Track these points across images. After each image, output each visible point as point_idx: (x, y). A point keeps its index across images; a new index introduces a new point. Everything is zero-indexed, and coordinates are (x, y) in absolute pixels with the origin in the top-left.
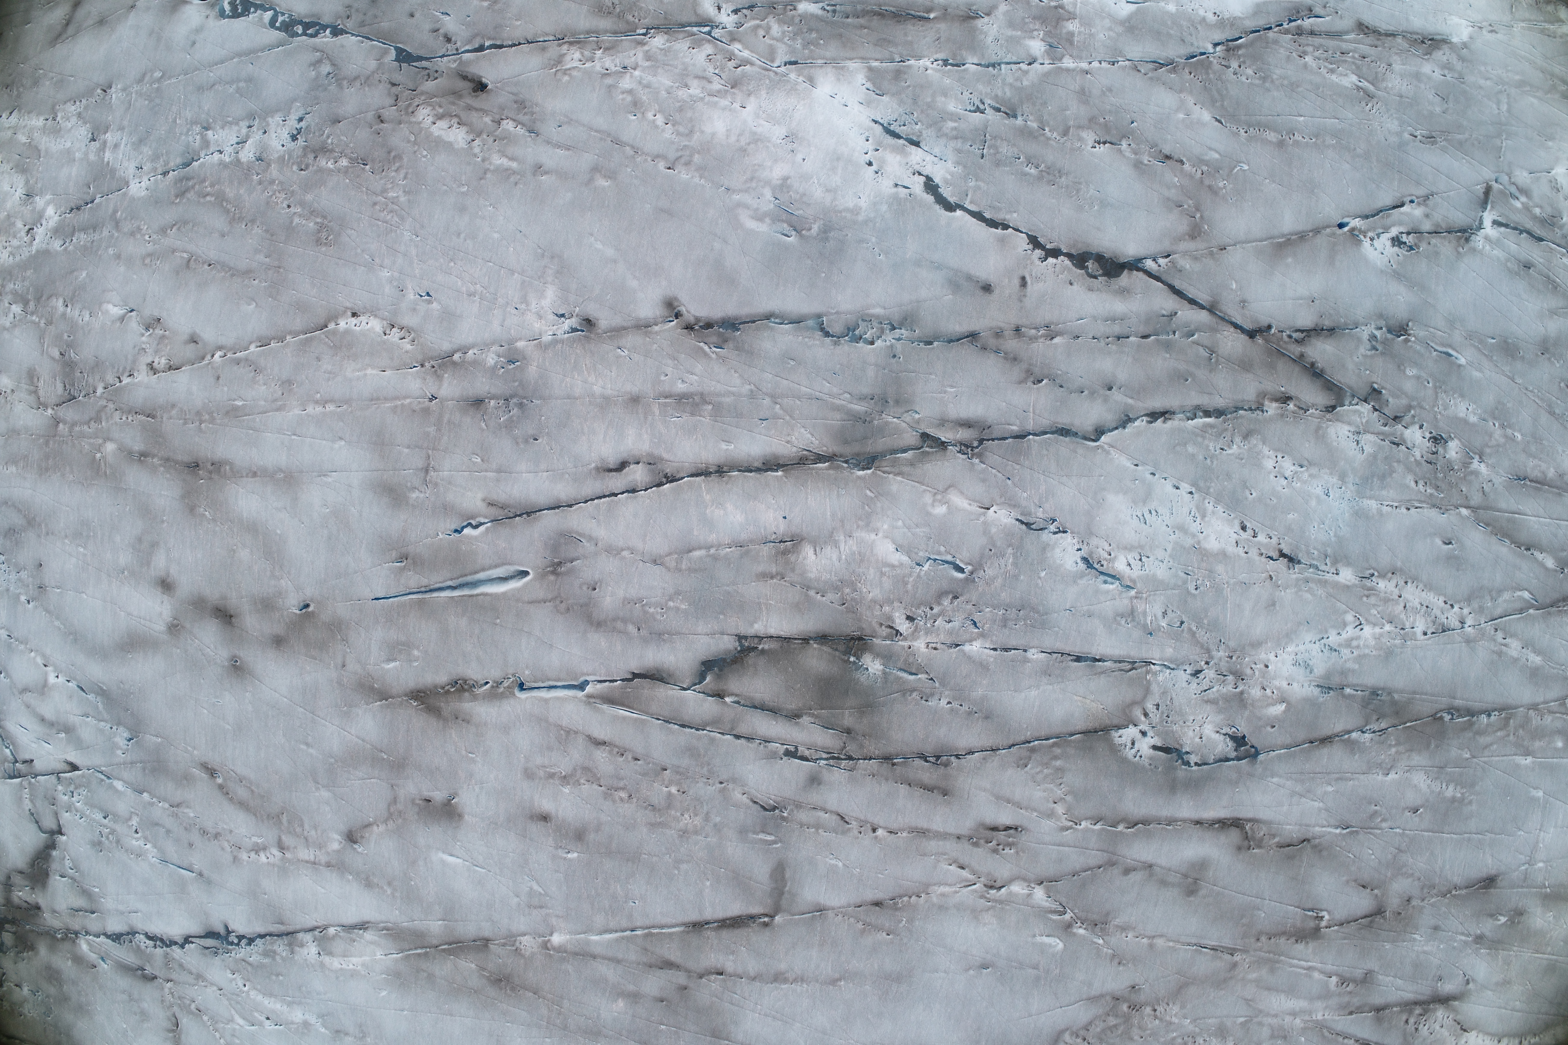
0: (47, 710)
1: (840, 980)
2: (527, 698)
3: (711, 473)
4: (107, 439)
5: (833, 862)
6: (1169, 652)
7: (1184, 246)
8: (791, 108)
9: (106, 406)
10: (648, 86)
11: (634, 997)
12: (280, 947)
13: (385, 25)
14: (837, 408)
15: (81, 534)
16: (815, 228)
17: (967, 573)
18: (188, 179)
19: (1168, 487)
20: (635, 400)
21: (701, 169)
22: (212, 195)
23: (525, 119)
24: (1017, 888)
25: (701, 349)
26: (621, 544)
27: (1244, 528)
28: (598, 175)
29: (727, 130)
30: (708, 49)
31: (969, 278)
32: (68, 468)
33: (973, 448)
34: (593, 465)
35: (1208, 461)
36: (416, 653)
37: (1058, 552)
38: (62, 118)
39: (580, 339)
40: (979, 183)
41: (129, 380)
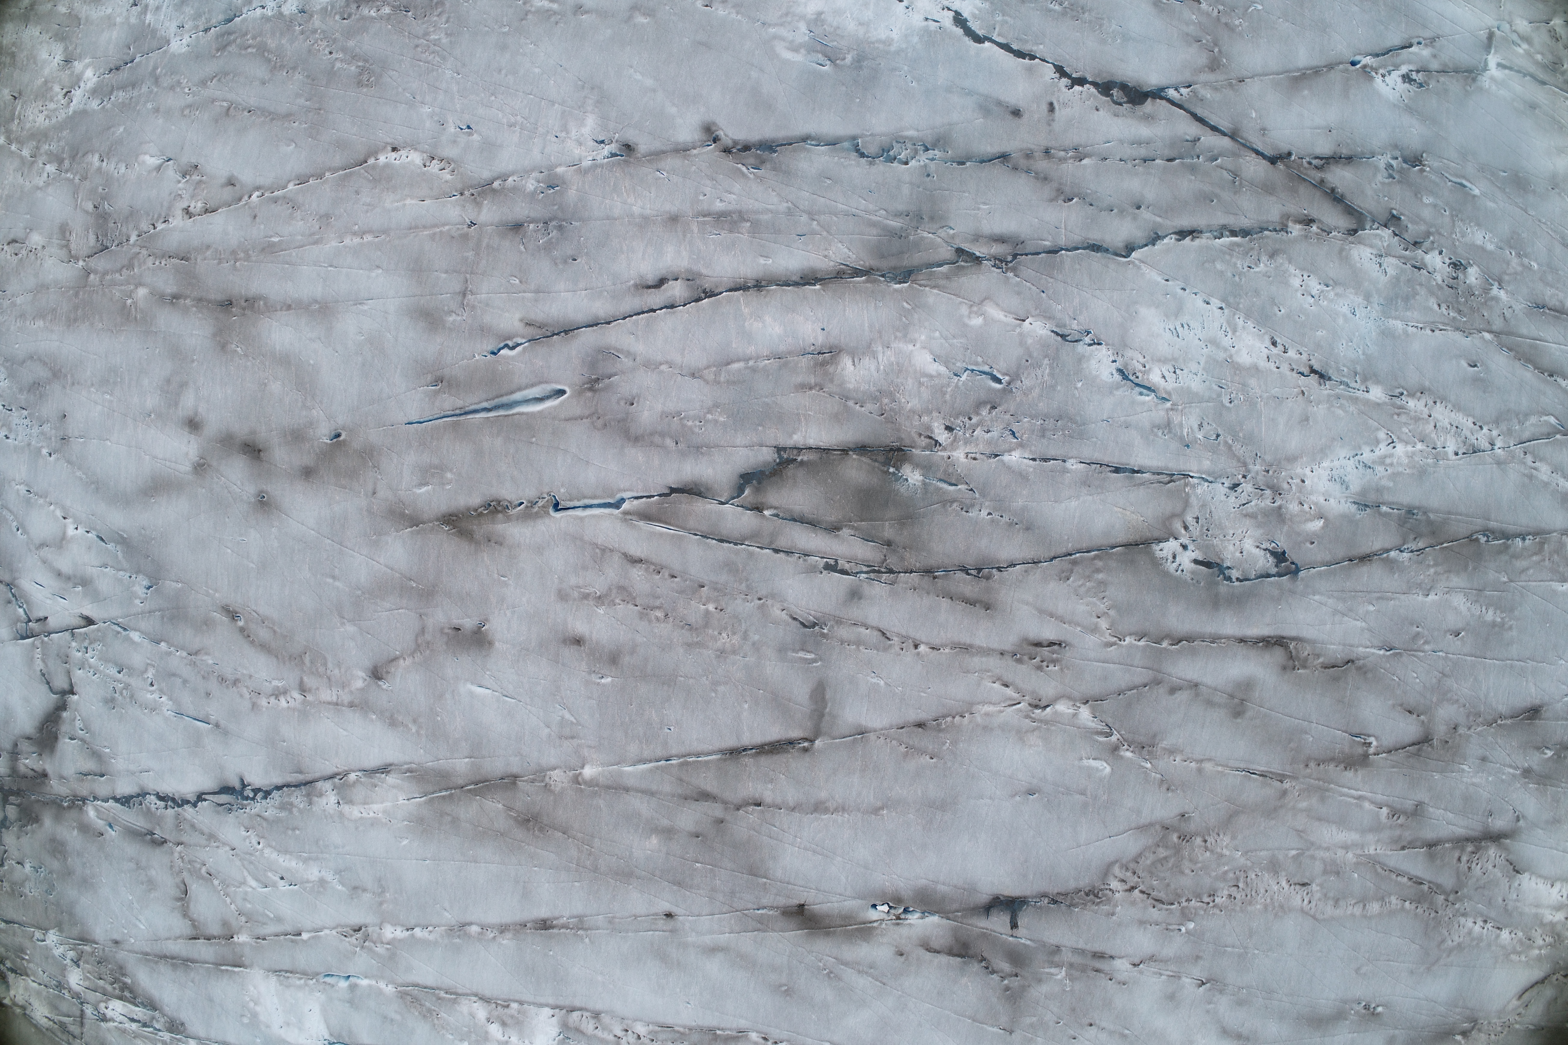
0: (64, 564)
1: (882, 808)
2: (562, 517)
3: (749, 287)
4: (139, 285)
5: (875, 680)
6: (1207, 464)
7: (1206, 77)
11: (668, 833)
12: (297, 798)
14: (874, 224)
15: (108, 381)
16: (849, 58)
17: (1005, 384)
18: (230, 34)
19: (1199, 302)
20: (674, 219)
21: (738, 6)
22: (254, 47)
24: (1063, 707)
25: (739, 169)
26: (659, 358)
27: (1274, 344)
28: (637, 13)
31: (999, 103)
32: (97, 317)
34: (632, 282)
35: (1237, 278)
36: (449, 475)
37: (1093, 364)
39: (619, 163)
40: (1006, 18)
41: (164, 225)
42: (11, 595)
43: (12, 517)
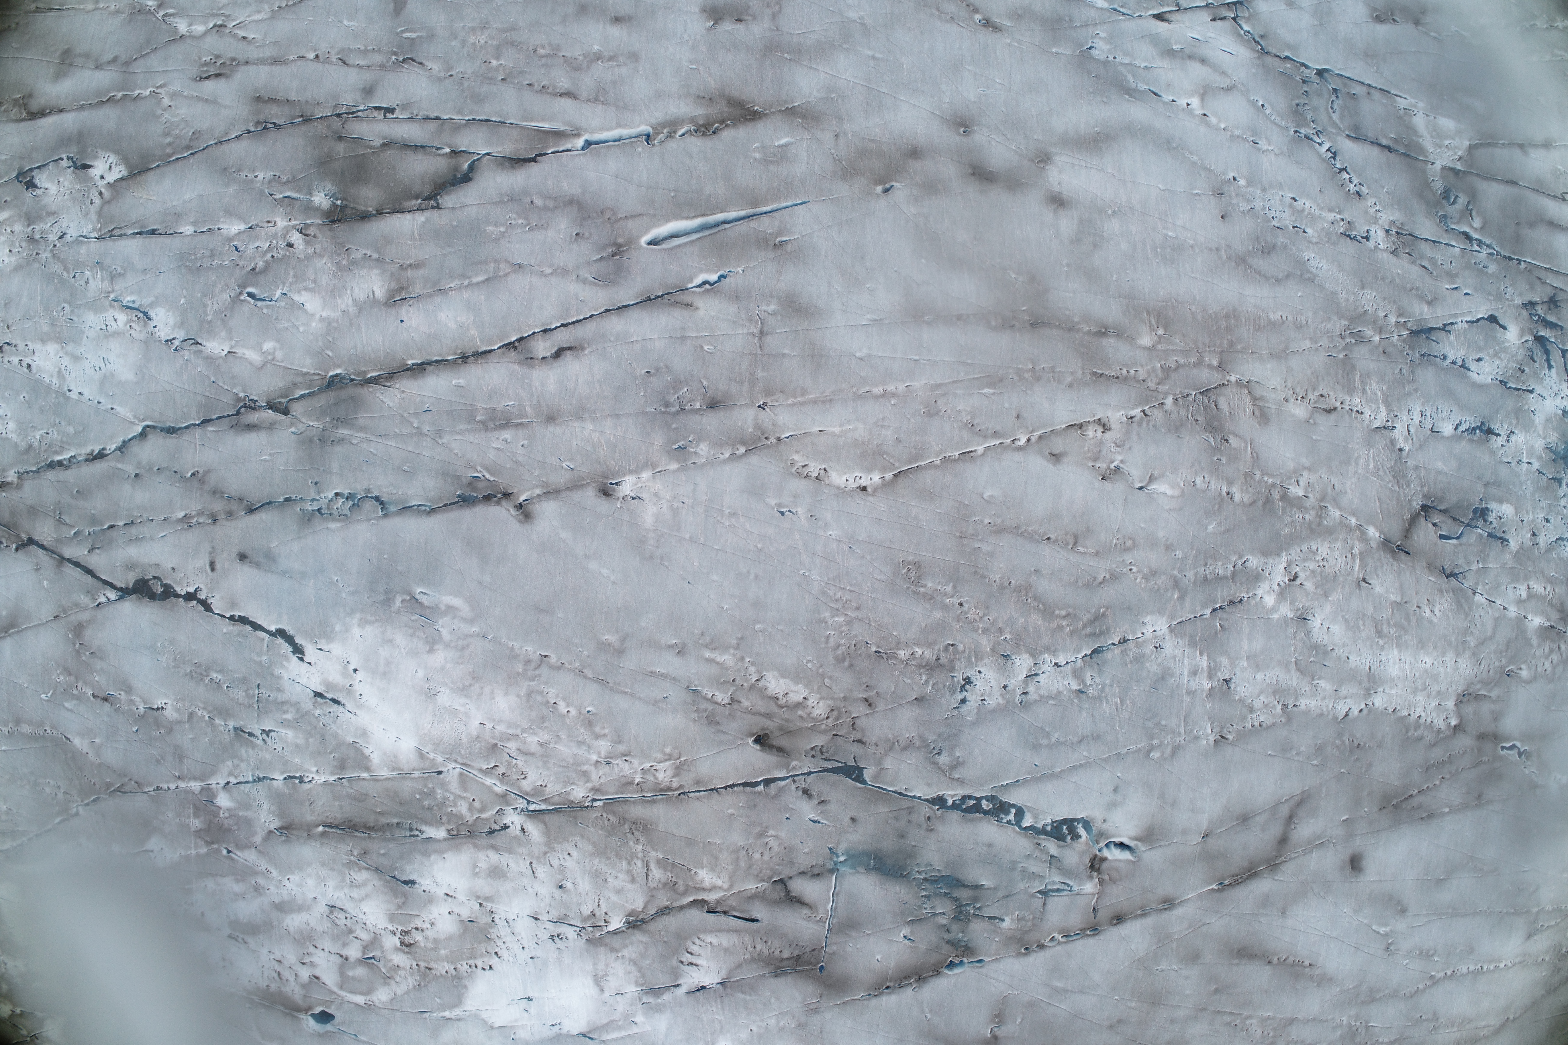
0: (1197, 71)
2: (639, 126)
3: (473, 356)
4: (1151, 349)
5: (352, 23)
6: (83, 250)
7: (84, 616)
8: (435, 724)
9: (1158, 384)
10: (580, 743)
13: (883, 809)
14: (362, 429)
15: (1173, 250)
16: (398, 603)
17: (244, 293)
18: (1092, 635)
19: (86, 392)
20: (551, 419)
21: (513, 657)
22: (1058, 616)
23: (704, 705)
24: (199, 29)
25: (492, 475)
26: (553, 279)
27: (29, 366)
28: (617, 645)
29: (494, 698)
30: (526, 785)
31: (258, 565)
32: (1199, 318)
33: (245, 406)
34: (587, 352)
35: (57, 421)
36: (757, 155)
37: (171, 321)
38: (1274, 707)
39: (613, 475)
40: (258, 659)
41: (1132, 413)
42: (1262, 43)
43: (1273, 118)
